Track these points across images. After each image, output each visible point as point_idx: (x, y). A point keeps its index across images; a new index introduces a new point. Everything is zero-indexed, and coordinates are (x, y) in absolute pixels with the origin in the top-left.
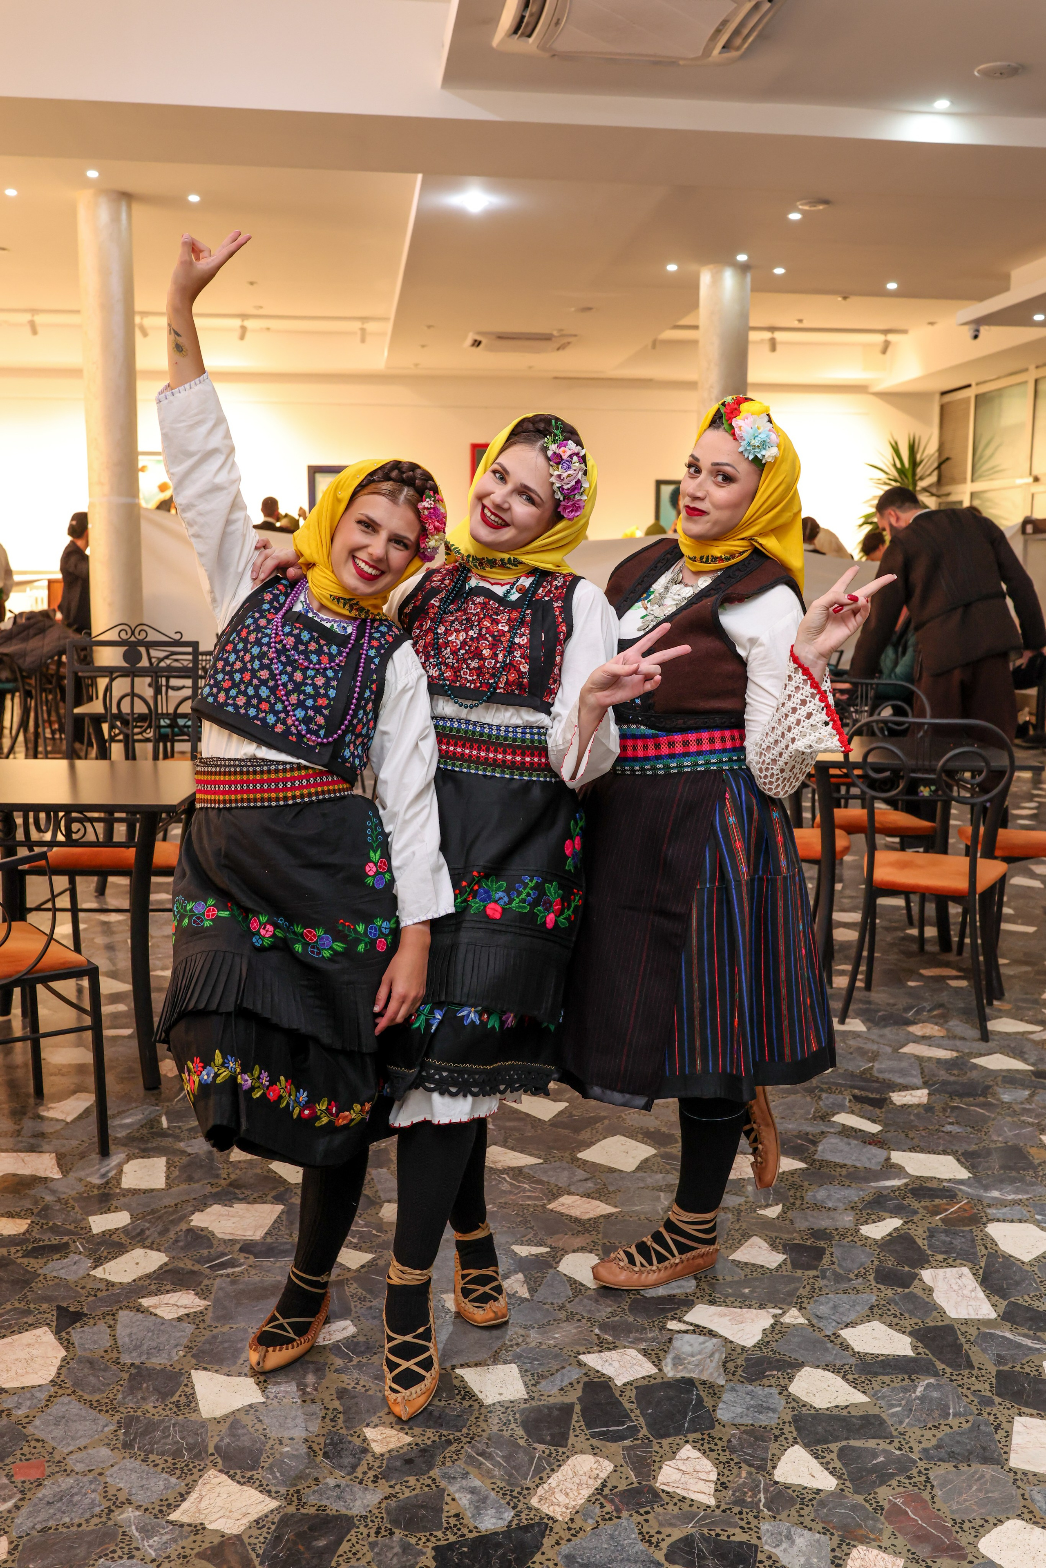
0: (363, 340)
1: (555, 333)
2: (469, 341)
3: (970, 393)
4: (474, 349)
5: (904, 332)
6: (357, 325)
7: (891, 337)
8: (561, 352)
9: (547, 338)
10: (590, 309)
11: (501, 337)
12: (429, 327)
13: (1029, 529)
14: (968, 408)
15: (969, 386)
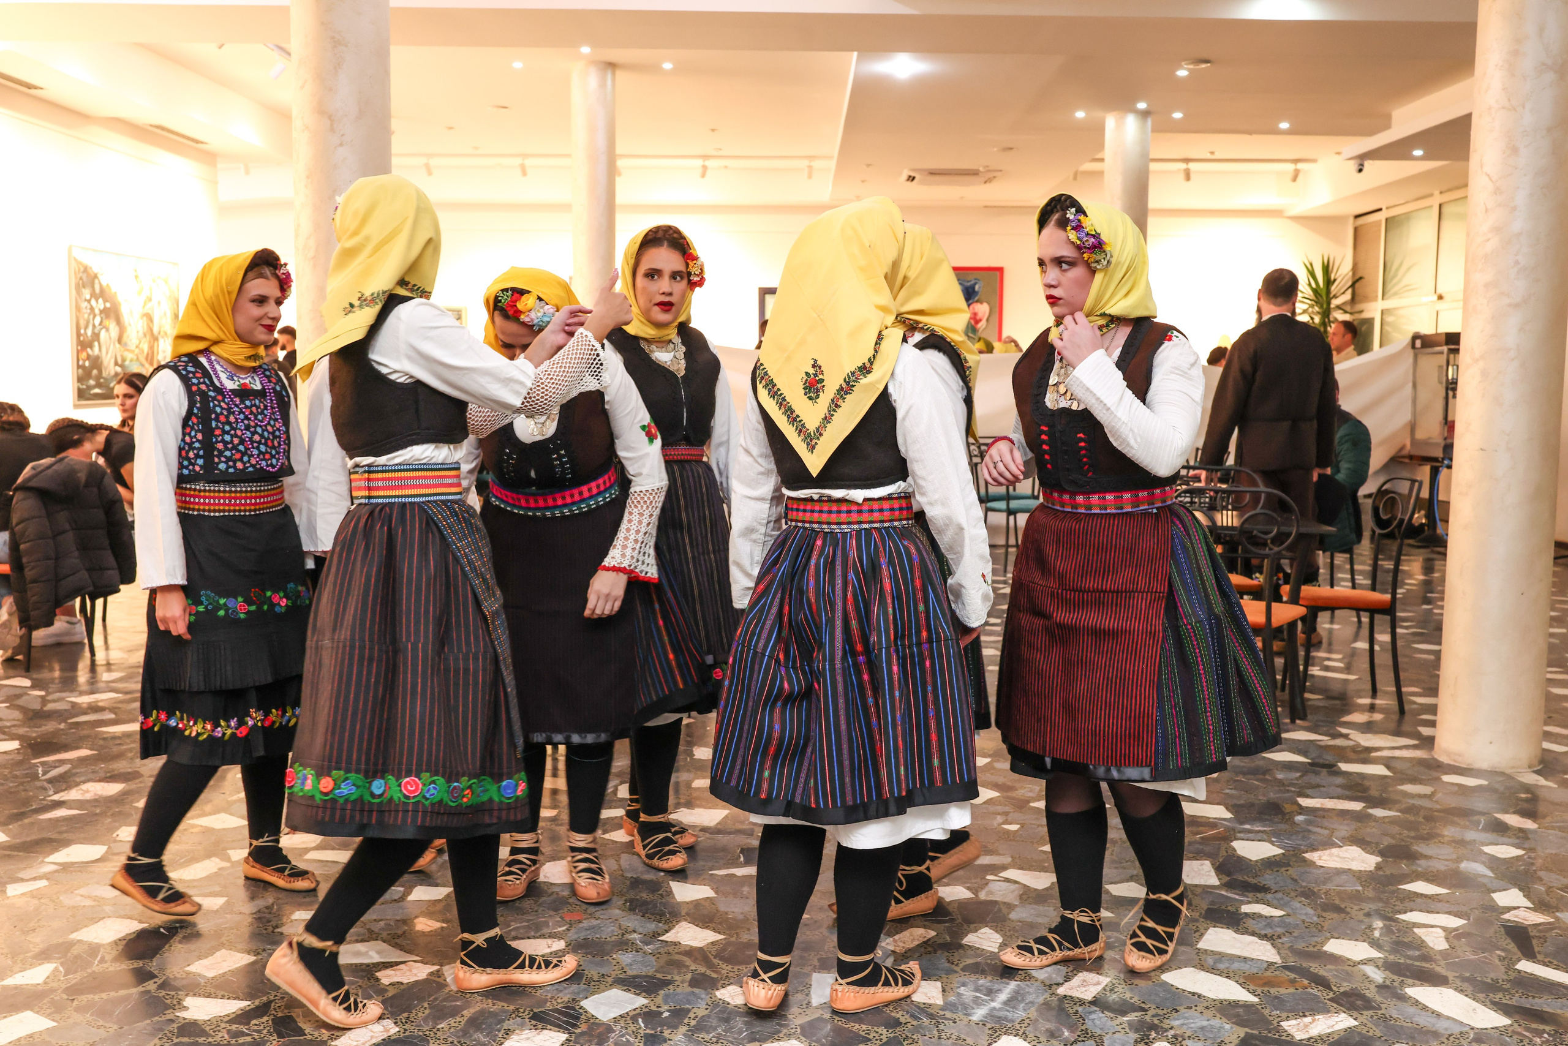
0: (810, 177)
1: (981, 169)
2: (905, 176)
3: (1381, 217)
4: (909, 183)
5: (1314, 161)
6: (805, 163)
7: (1300, 166)
8: (988, 185)
9: (974, 173)
10: (1011, 149)
11: (933, 173)
12: (868, 165)
13: (1418, 343)
14: (1380, 231)
15: (1380, 210)
